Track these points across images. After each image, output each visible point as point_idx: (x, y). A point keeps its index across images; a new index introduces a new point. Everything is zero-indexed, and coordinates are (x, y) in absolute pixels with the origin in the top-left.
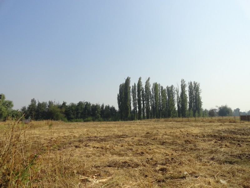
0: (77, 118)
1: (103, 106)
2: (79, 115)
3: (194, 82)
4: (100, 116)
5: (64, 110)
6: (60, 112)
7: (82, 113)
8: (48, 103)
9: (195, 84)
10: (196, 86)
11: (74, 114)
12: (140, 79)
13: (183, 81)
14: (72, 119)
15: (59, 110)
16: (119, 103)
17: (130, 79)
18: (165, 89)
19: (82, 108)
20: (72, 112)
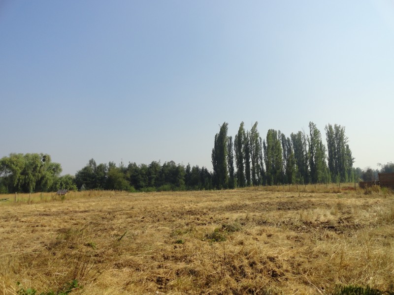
0: (149, 185)
1: (188, 167)
2: (153, 182)
3: (335, 125)
4: (184, 182)
5: (128, 175)
6: (124, 178)
7: (157, 179)
8: (108, 165)
9: (337, 128)
10: (338, 133)
11: (145, 181)
12: (242, 125)
13: (311, 125)
14: (142, 187)
15: (121, 174)
16: (214, 163)
17: (228, 126)
18: (288, 138)
19: (156, 171)
20: (142, 177)
